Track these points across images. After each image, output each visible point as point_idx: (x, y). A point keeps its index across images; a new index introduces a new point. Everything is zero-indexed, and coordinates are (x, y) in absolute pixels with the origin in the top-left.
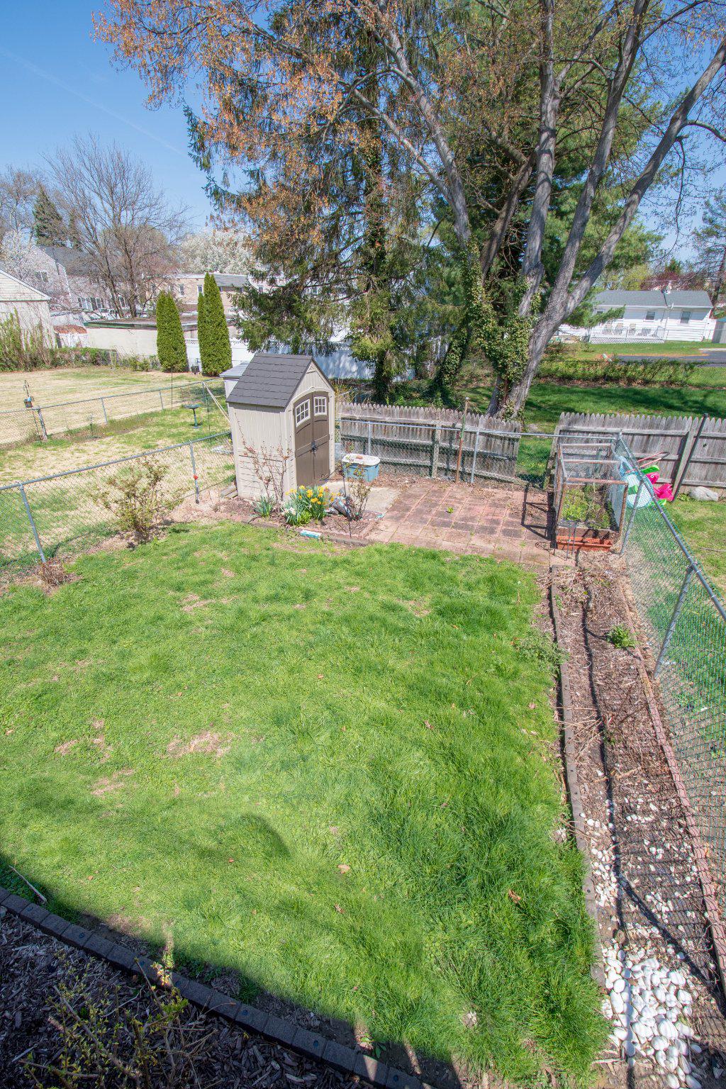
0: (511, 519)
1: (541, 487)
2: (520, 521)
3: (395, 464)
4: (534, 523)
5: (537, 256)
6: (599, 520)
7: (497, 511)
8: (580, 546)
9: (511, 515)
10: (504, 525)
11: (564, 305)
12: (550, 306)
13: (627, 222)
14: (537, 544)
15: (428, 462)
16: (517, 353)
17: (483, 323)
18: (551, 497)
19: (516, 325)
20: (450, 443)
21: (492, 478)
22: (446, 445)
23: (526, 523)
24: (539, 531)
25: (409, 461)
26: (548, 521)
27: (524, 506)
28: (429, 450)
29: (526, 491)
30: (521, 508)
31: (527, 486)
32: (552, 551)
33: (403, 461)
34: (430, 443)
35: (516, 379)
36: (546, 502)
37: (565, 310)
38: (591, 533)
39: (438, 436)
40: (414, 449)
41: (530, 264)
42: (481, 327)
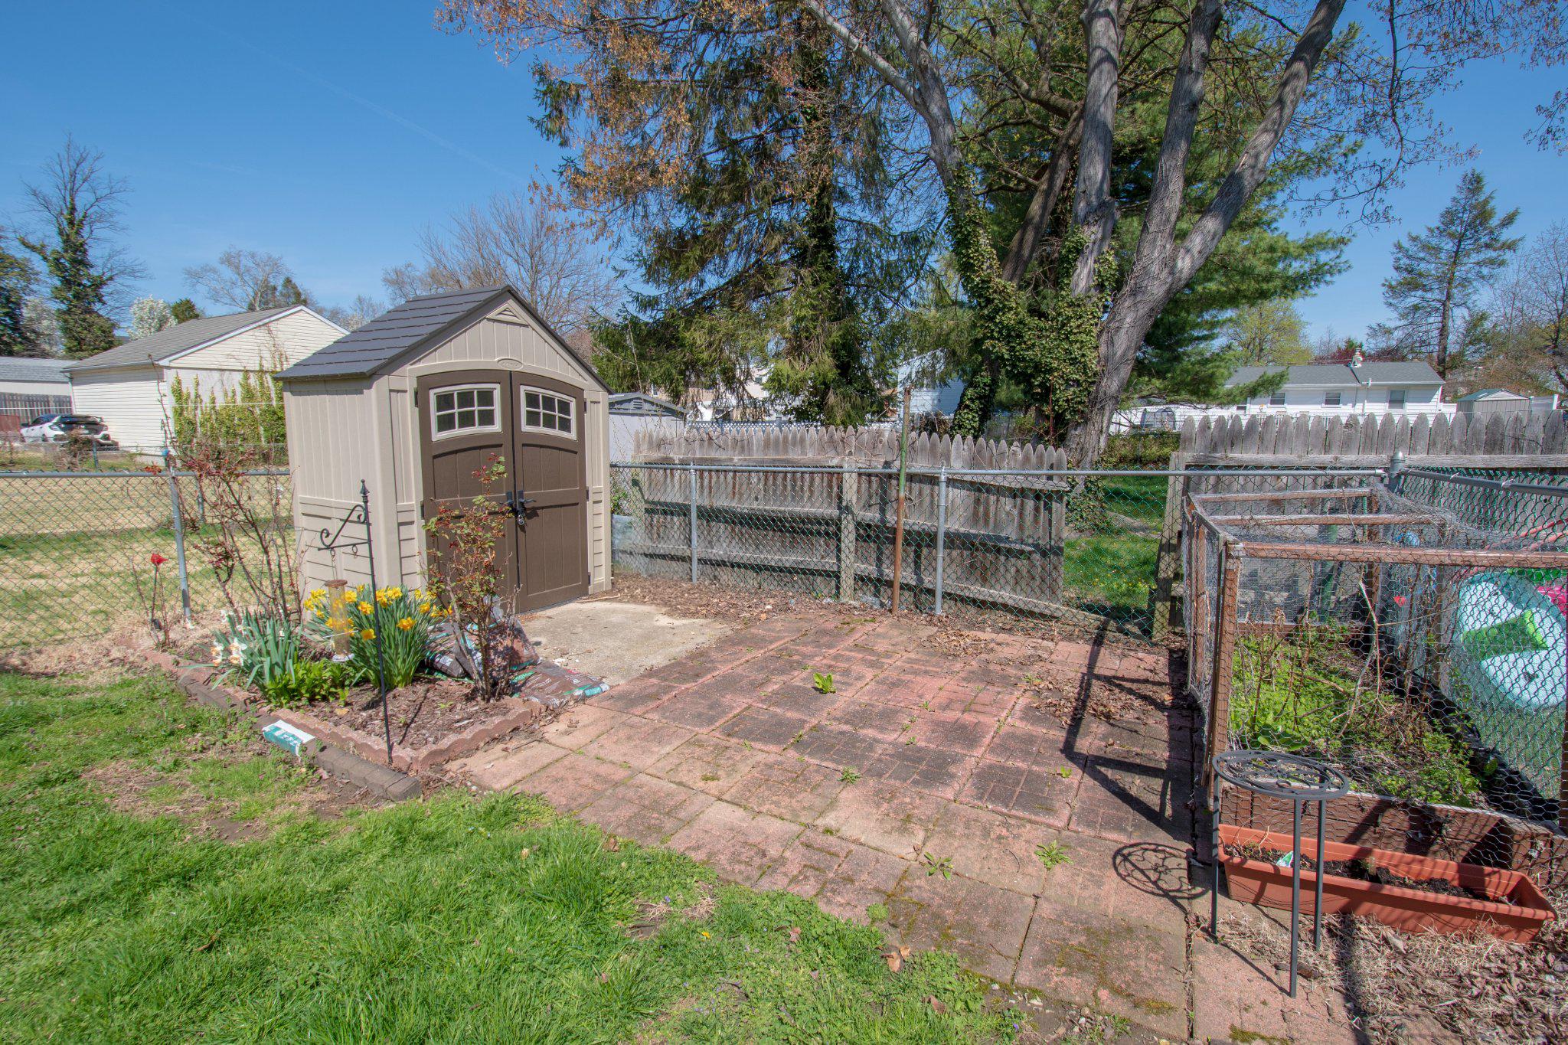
0: (1024, 727)
1: (1147, 632)
2: (1060, 736)
3: (758, 568)
4: (1118, 748)
5: (1101, 189)
6: (1409, 755)
7: (986, 697)
8: (1356, 899)
9: (1030, 714)
10: (992, 749)
11: (1170, 264)
12: (1137, 268)
13: (1287, 111)
14: (1121, 855)
15: (830, 563)
16: (1074, 361)
17: (996, 311)
18: (1179, 663)
19: (1069, 312)
20: (883, 511)
21: (994, 605)
22: (872, 515)
23: (1085, 744)
24: (1136, 785)
25: (790, 559)
26: (1174, 744)
27: (1085, 687)
28: (829, 531)
29: (1098, 641)
30: (1071, 691)
31: (1103, 628)
32: (1201, 907)
33: (773, 558)
34: (836, 512)
35: (1075, 411)
36: (1163, 675)
37: (1172, 273)
38: (1396, 821)
39: (850, 495)
40: (795, 529)
41: (1089, 204)
42: (992, 319)
